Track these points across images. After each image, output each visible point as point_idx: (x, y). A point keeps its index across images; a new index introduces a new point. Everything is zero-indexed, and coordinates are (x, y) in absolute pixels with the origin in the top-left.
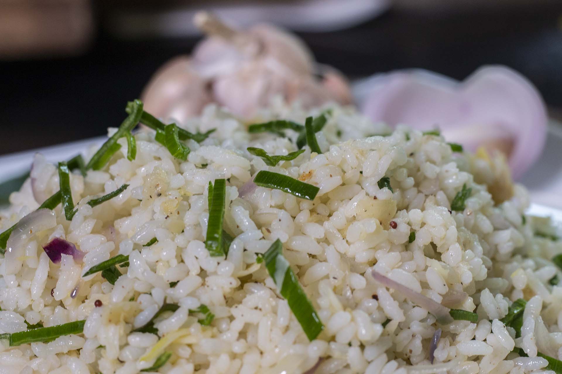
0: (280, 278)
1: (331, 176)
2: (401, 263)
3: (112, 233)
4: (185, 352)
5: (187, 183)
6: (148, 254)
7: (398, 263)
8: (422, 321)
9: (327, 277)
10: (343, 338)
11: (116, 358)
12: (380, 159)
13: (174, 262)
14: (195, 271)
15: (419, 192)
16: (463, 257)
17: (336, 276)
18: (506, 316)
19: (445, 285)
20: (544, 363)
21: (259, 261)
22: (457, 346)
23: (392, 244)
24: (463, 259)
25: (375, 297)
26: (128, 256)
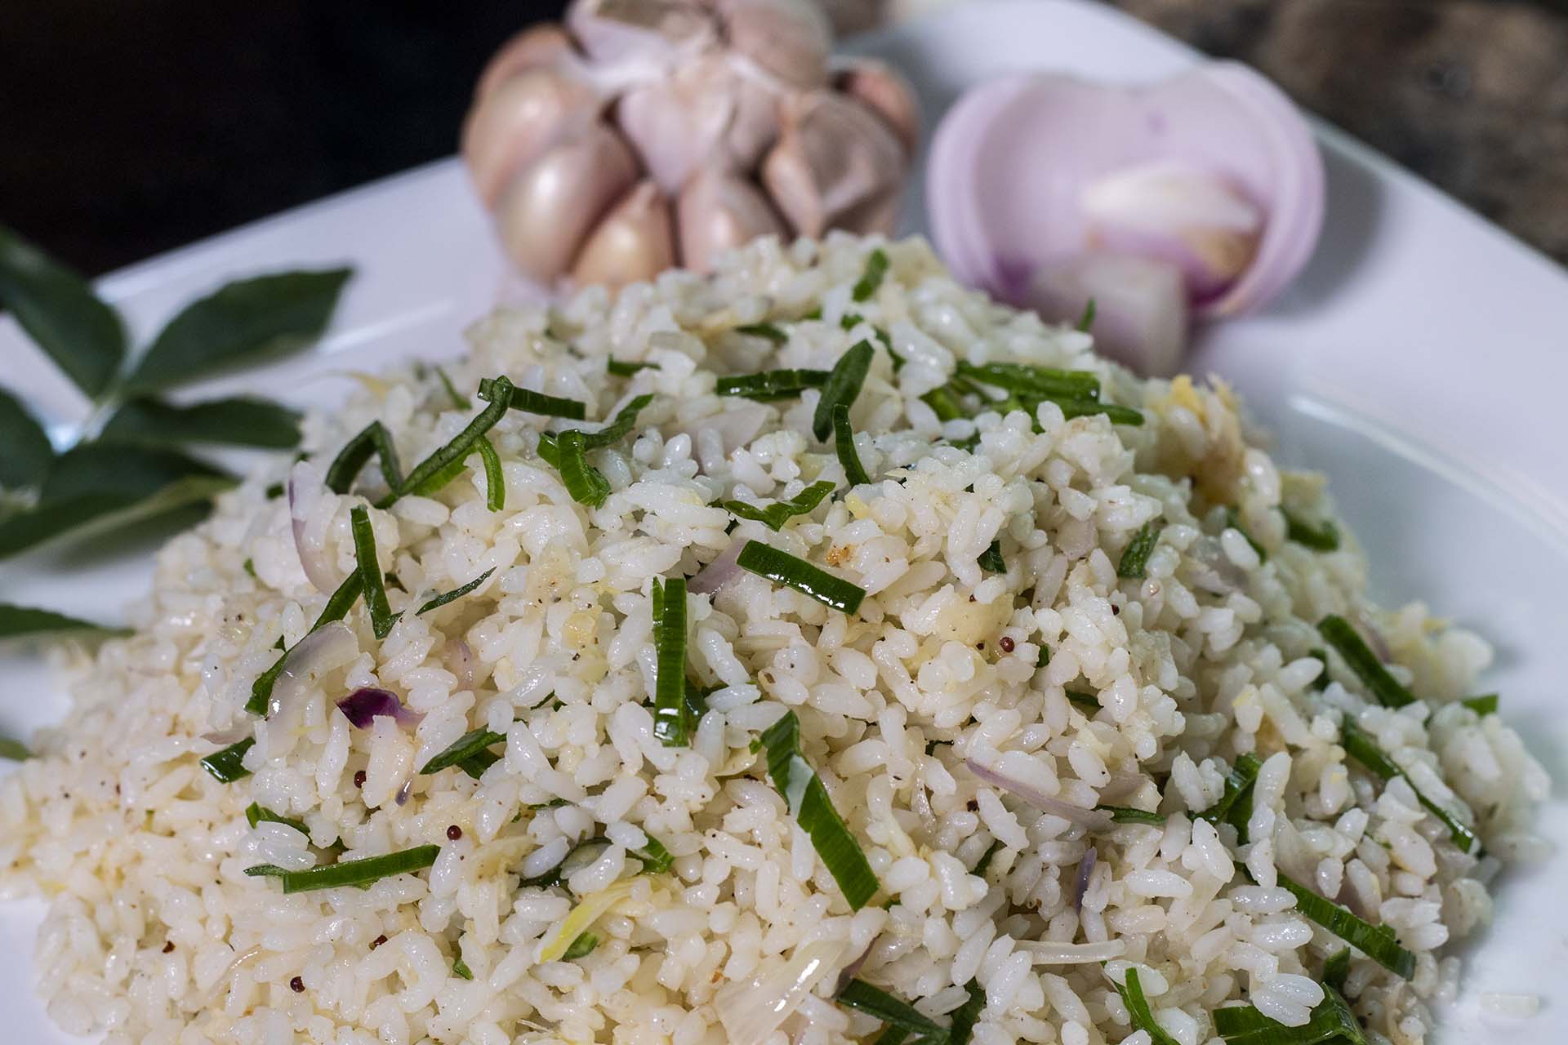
0: (797, 797)
1: (888, 560)
2: (1021, 731)
3: (465, 660)
4: (623, 930)
5: (610, 570)
6: (544, 731)
7: (1017, 729)
8: (1060, 838)
9: (882, 769)
10: (916, 901)
11: (494, 940)
12: (981, 515)
13: (594, 749)
14: (633, 767)
15: (1058, 551)
16: (1140, 698)
17: (898, 775)
18: (1220, 800)
19: (1103, 773)
20: (1290, 899)
21: (754, 747)
22: (1127, 879)
23: (1003, 683)
24: (1141, 705)
25: (973, 806)
26: (505, 735)
